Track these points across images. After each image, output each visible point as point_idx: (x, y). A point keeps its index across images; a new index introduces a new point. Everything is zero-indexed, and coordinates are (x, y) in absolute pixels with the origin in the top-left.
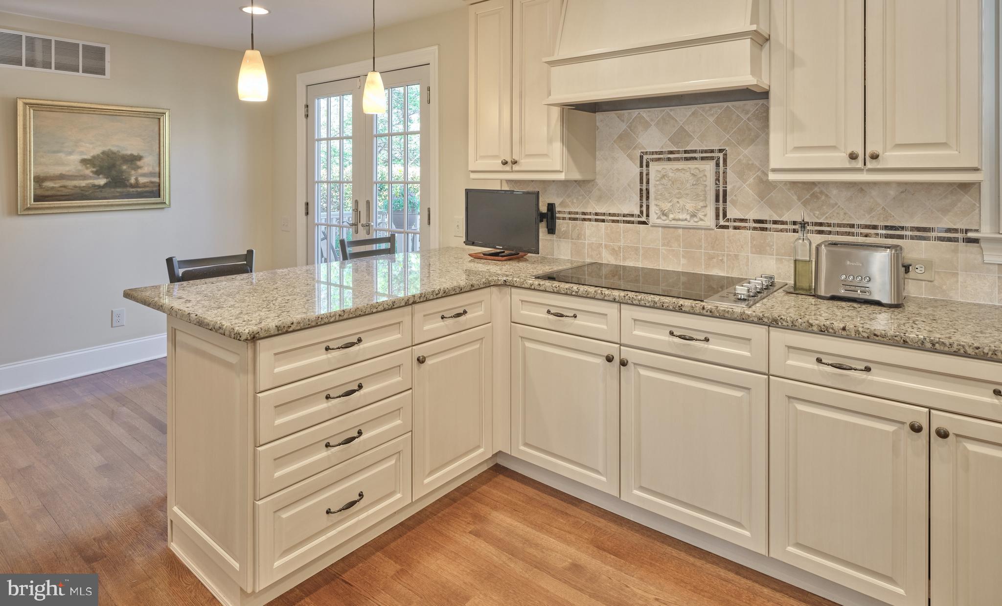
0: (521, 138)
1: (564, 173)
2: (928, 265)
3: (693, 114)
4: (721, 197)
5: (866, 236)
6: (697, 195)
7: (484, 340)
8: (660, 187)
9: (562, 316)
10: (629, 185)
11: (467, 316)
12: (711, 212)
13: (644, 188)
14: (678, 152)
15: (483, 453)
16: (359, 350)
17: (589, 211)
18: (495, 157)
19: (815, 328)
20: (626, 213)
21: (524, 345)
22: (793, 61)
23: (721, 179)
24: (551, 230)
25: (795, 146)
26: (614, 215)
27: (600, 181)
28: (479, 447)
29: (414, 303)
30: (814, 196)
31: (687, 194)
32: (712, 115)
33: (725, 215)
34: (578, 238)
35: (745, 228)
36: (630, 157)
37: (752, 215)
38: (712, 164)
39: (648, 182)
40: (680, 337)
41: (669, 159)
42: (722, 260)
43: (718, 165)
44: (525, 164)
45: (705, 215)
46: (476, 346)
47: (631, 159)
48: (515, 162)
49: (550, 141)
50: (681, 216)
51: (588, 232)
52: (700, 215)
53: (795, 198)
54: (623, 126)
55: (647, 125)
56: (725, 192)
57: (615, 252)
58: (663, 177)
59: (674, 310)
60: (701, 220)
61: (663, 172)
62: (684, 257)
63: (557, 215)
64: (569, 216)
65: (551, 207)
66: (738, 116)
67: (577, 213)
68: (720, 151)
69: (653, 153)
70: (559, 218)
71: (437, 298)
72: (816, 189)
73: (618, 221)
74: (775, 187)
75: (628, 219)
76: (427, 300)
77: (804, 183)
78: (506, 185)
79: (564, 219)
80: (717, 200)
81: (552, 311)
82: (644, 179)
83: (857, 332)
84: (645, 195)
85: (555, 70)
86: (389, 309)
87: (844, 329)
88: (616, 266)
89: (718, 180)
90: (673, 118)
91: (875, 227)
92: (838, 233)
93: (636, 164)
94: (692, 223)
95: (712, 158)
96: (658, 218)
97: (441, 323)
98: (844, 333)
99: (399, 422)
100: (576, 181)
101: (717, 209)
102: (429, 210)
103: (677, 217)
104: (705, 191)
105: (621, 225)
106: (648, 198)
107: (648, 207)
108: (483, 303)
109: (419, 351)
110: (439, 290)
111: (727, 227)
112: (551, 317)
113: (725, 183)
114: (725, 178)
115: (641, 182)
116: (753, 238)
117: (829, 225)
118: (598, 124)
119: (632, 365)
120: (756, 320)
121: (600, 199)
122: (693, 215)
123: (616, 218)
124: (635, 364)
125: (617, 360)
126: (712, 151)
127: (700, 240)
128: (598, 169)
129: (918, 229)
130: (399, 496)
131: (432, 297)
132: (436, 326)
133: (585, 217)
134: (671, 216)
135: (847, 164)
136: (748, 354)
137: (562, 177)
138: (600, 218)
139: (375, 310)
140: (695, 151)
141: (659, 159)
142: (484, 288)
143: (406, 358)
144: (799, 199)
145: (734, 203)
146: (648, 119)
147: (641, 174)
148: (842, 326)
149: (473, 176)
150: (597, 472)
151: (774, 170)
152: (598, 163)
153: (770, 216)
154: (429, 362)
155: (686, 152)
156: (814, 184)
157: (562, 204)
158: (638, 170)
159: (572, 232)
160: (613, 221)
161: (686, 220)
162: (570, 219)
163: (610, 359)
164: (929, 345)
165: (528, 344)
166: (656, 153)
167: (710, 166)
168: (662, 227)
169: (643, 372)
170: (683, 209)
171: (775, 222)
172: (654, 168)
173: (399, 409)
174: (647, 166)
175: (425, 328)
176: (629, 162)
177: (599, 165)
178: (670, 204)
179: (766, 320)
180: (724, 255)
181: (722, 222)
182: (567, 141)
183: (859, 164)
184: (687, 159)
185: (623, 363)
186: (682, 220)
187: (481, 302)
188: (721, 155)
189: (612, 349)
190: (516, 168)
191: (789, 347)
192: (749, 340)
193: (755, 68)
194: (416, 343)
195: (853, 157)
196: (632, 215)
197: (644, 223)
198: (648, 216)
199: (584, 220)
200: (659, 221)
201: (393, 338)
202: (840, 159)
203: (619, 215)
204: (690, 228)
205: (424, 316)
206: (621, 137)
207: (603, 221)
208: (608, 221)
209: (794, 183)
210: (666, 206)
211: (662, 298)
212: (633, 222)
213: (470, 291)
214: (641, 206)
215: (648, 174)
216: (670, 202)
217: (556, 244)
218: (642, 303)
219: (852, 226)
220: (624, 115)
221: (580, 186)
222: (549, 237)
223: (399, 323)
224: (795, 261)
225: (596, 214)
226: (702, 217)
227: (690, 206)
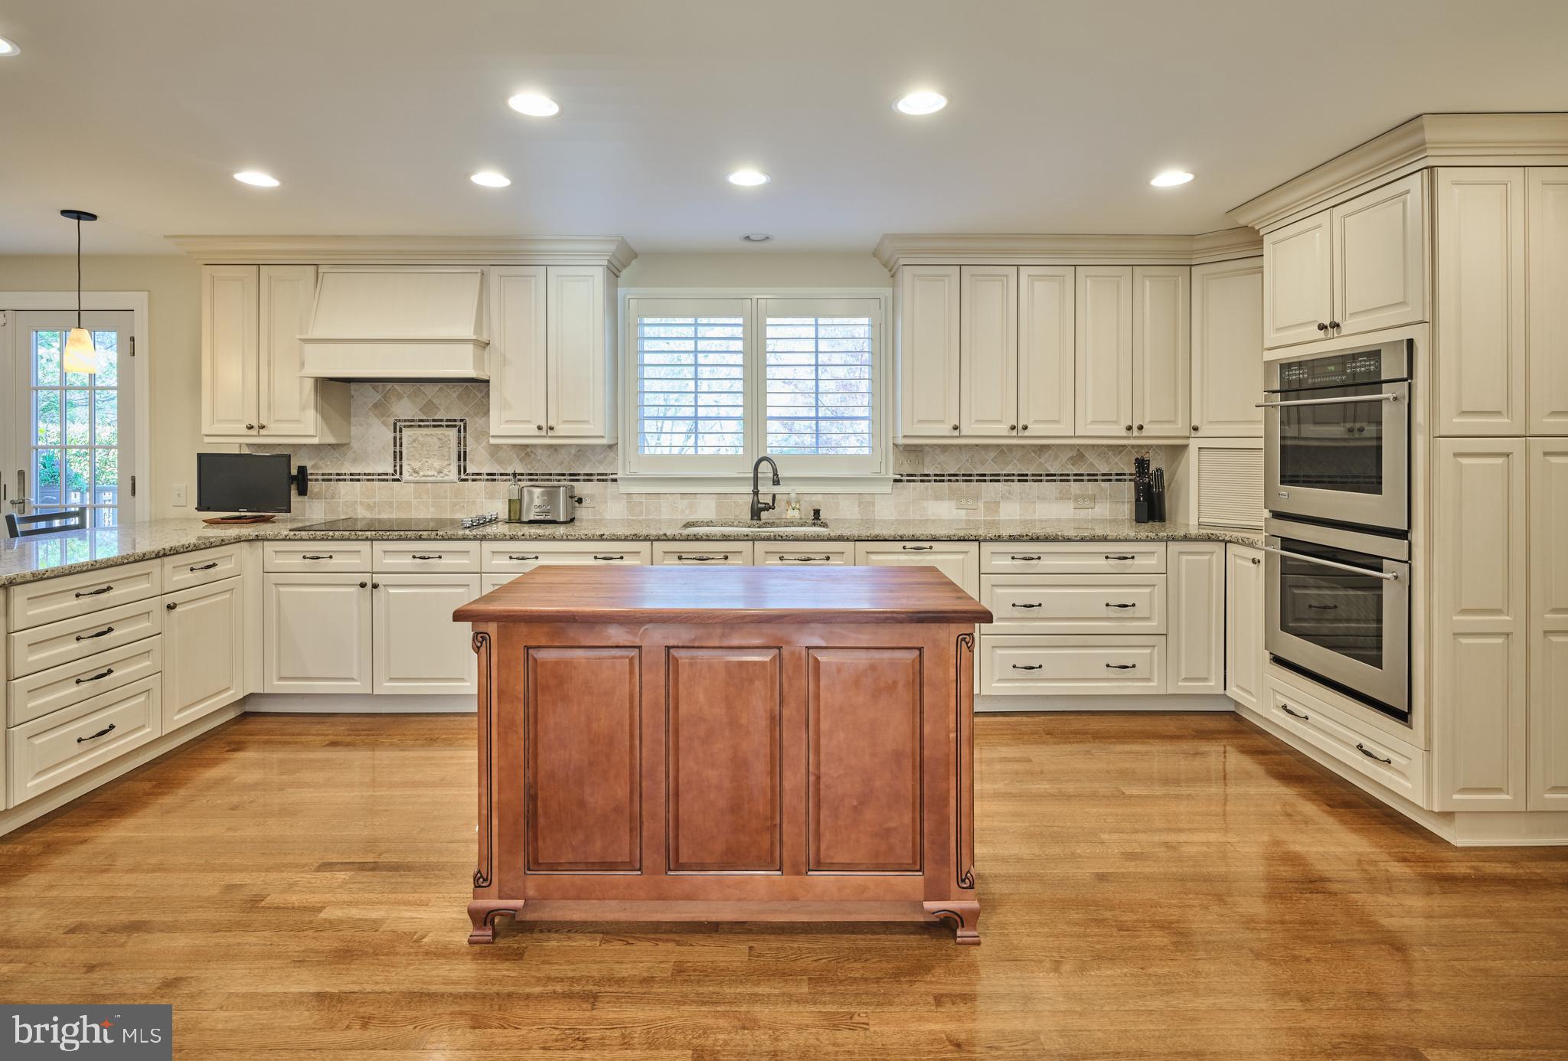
0: (269, 404)
1: (317, 438)
2: (592, 497)
3: (439, 390)
4: (462, 456)
5: (559, 481)
6: (443, 455)
7: (234, 590)
8: (412, 449)
9: (318, 558)
10: (384, 448)
11: (217, 568)
12: (455, 470)
13: (398, 450)
14: (427, 420)
15: (235, 694)
16: (110, 597)
17: (343, 472)
18: (239, 421)
19: (508, 537)
20: (380, 472)
21: (279, 591)
22: (504, 361)
23: (462, 442)
24: (303, 491)
25: (507, 419)
26: (369, 474)
27: (355, 444)
28: (228, 689)
29: (165, 555)
30: (527, 454)
31: (435, 455)
32: (455, 392)
33: (465, 471)
34: (333, 497)
35: (480, 480)
36: (385, 423)
37: (485, 470)
38: (455, 430)
39: (401, 446)
40: (420, 558)
41: (420, 426)
42: (463, 506)
43: (459, 431)
44: (274, 428)
45: (449, 472)
46: (227, 596)
47: (386, 425)
48: (263, 427)
49: (303, 408)
50: (429, 473)
51: (342, 492)
52: (445, 471)
53: (515, 456)
54: (378, 397)
55: (400, 397)
56: (465, 452)
57: (370, 508)
58: (414, 441)
59: (416, 539)
60: (446, 475)
61: (414, 437)
62: (432, 506)
63: (309, 477)
64: (323, 477)
65: (302, 470)
66: (475, 394)
67: (331, 474)
68: (462, 420)
69: (405, 421)
70: (311, 480)
71: (187, 552)
72: (529, 450)
73: (373, 480)
74: (501, 448)
75: (382, 478)
76: (178, 553)
77: (521, 445)
78: (247, 448)
79: (317, 480)
80: (459, 459)
81: (308, 556)
82: (397, 442)
83: (530, 536)
84: (398, 456)
85: (308, 347)
86: (139, 561)
87: (523, 535)
88: (371, 519)
89: (459, 443)
90: (424, 393)
91: (564, 475)
92: (542, 480)
93: (389, 430)
94: (439, 478)
95: (455, 426)
96: (410, 476)
97: (191, 575)
98: (523, 537)
99: (148, 663)
100: (329, 445)
101: (459, 466)
102: (133, 479)
103: (426, 474)
104: (449, 452)
105: (377, 483)
106: (401, 459)
107: (401, 466)
108: (233, 557)
109: (169, 599)
110: (189, 545)
111: (467, 480)
112: (307, 561)
113: (465, 445)
114: (465, 441)
115: (395, 445)
116: (486, 487)
117: (537, 475)
118: (353, 393)
119: (383, 587)
120: (472, 537)
121: (355, 461)
122: (440, 472)
123: (370, 477)
124: (385, 586)
125: (369, 585)
126: (455, 420)
127: (446, 492)
128: (352, 434)
129: (587, 475)
130: (148, 730)
131: (182, 550)
132: (185, 577)
133: (340, 478)
134: (421, 473)
135: (537, 432)
136: (468, 562)
137: (316, 441)
138: (355, 478)
139: (126, 561)
140: (441, 420)
141: (411, 426)
142: (234, 543)
143: (157, 605)
144: (518, 456)
145: (472, 461)
146: (400, 391)
147: (395, 438)
148: (522, 533)
149: (207, 440)
150: (352, 679)
151: (493, 437)
152: (352, 428)
153: (498, 470)
154: (178, 609)
155: (434, 420)
156: (527, 446)
157: (313, 467)
158: (393, 435)
159: (326, 491)
160: (368, 480)
161: (434, 476)
162: (323, 480)
163: (363, 585)
164: (565, 537)
165: (282, 589)
166: (408, 420)
167: (453, 432)
168: (414, 483)
169: (392, 591)
170: (431, 467)
171: (502, 475)
172: (406, 432)
173: (148, 652)
174: (401, 431)
175: (174, 579)
176: (384, 428)
177: (354, 430)
178: (419, 464)
179: (478, 536)
180: (464, 502)
181: (463, 476)
182: (321, 410)
183: (544, 433)
184: (434, 426)
185: (375, 586)
186: (431, 476)
187: (231, 556)
188: (462, 424)
189: (366, 578)
190: (262, 432)
191: (493, 552)
192: (468, 552)
193: (479, 362)
194: (166, 591)
195: (540, 428)
196: (387, 474)
197: (398, 480)
198: (401, 474)
199: (339, 480)
200: (411, 478)
201: (142, 587)
202: (532, 429)
203: (373, 475)
204: (438, 483)
205: (174, 567)
206: (376, 406)
207: (358, 480)
208: (363, 480)
209: (514, 446)
210: (416, 465)
211: (407, 533)
212: (387, 480)
213: (221, 545)
214: (395, 466)
215: (401, 439)
216: (420, 462)
217: (307, 505)
218: (390, 537)
219: (550, 475)
220: (378, 386)
221: (334, 449)
222: (301, 498)
223: (148, 574)
224: (510, 500)
225: (351, 474)
226: (447, 473)
227: (437, 465)
